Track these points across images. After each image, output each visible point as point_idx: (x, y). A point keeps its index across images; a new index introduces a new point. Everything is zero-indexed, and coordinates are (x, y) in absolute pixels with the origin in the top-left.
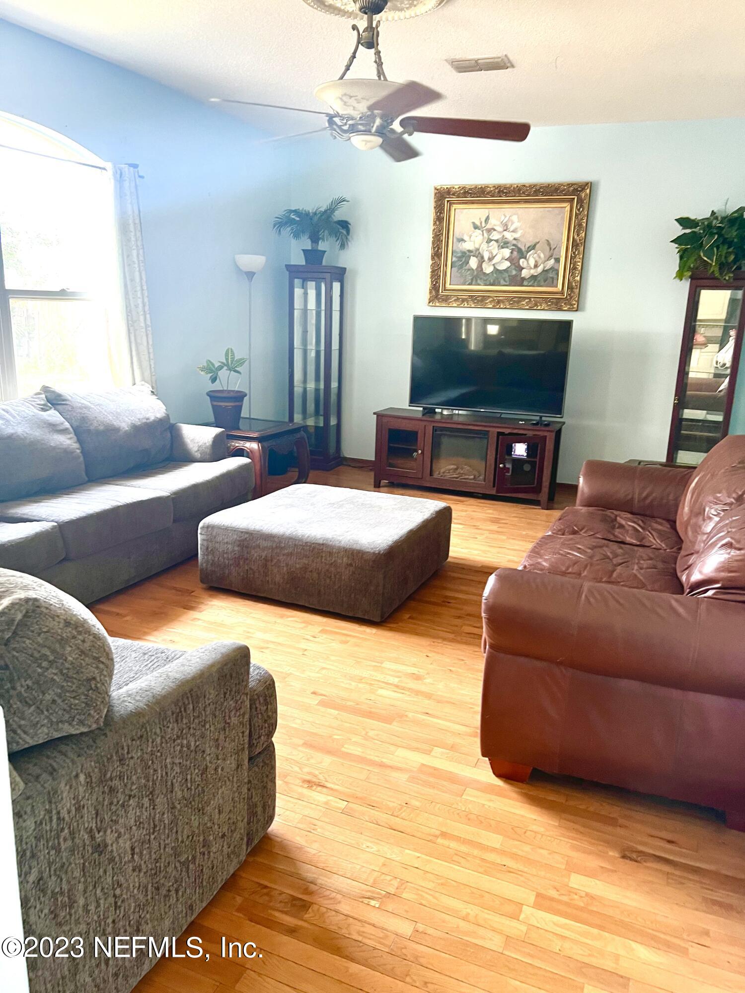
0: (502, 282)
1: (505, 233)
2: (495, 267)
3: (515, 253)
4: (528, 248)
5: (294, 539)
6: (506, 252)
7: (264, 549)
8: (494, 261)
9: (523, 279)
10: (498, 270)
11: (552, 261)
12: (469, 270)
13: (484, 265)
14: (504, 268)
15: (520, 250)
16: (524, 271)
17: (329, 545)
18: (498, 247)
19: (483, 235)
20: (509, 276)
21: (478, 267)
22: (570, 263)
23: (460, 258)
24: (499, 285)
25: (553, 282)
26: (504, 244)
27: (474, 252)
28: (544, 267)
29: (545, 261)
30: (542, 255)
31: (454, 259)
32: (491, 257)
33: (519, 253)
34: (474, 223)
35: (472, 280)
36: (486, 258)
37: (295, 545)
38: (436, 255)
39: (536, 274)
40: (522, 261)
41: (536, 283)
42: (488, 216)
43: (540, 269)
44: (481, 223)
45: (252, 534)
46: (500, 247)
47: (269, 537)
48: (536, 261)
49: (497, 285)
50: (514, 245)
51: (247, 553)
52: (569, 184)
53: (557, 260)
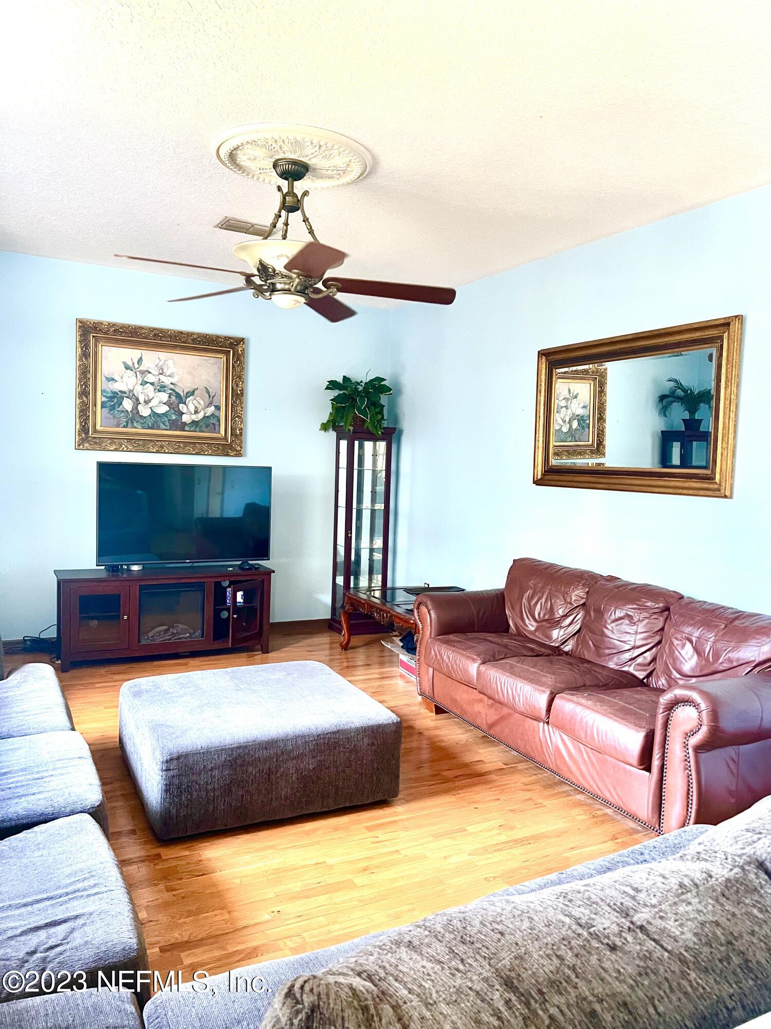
0: (162, 426)
1: (162, 378)
2: (152, 410)
3: (173, 398)
4: (187, 393)
5: (302, 737)
6: (164, 397)
7: (265, 760)
8: (151, 405)
9: (185, 424)
10: (155, 413)
11: (213, 408)
12: (122, 411)
13: (140, 408)
14: (164, 412)
15: (178, 395)
16: (184, 416)
17: (345, 730)
18: (155, 389)
19: (137, 377)
20: (169, 420)
21: (133, 409)
22: (232, 411)
23: (111, 398)
24: (159, 428)
25: (215, 428)
26: (162, 388)
27: (128, 393)
28: (205, 414)
29: (205, 408)
30: (202, 402)
31: (104, 399)
32: (147, 399)
33: (178, 398)
34: (125, 363)
35: (127, 422)
36: (142, 400)
37: (306, 742)
38: (83, 393)
39: (197, 420)
40: (181, 405)
41: (198, 429)
42: (141, 358)
43: (201, 415)
44: (133, 364)
45: (246, 747)
46: (157, 391)
47: (271, 744)
48: (196, 407)
49: (156, 429)
50: (171, 389)
51: (243, 773)
52: (225, 337)
53: (218, 408)
